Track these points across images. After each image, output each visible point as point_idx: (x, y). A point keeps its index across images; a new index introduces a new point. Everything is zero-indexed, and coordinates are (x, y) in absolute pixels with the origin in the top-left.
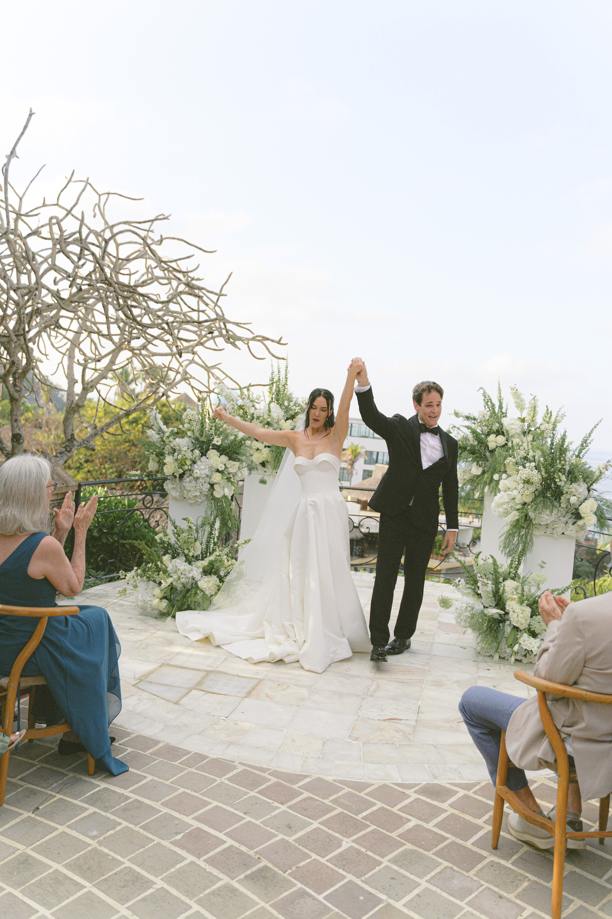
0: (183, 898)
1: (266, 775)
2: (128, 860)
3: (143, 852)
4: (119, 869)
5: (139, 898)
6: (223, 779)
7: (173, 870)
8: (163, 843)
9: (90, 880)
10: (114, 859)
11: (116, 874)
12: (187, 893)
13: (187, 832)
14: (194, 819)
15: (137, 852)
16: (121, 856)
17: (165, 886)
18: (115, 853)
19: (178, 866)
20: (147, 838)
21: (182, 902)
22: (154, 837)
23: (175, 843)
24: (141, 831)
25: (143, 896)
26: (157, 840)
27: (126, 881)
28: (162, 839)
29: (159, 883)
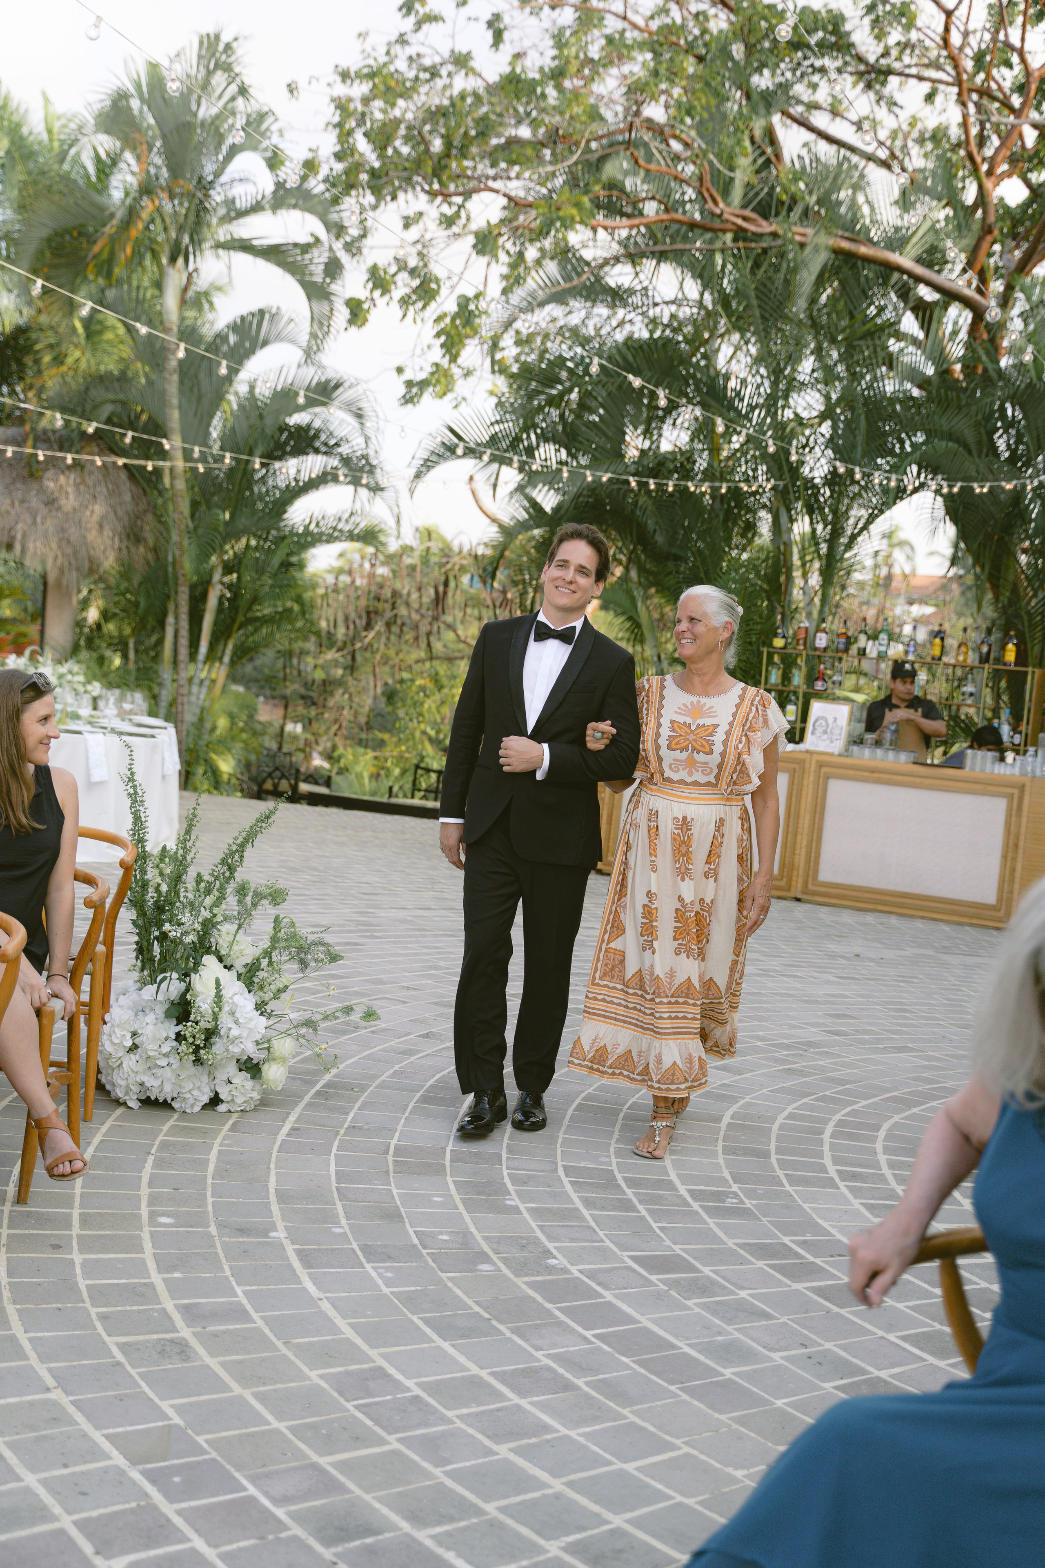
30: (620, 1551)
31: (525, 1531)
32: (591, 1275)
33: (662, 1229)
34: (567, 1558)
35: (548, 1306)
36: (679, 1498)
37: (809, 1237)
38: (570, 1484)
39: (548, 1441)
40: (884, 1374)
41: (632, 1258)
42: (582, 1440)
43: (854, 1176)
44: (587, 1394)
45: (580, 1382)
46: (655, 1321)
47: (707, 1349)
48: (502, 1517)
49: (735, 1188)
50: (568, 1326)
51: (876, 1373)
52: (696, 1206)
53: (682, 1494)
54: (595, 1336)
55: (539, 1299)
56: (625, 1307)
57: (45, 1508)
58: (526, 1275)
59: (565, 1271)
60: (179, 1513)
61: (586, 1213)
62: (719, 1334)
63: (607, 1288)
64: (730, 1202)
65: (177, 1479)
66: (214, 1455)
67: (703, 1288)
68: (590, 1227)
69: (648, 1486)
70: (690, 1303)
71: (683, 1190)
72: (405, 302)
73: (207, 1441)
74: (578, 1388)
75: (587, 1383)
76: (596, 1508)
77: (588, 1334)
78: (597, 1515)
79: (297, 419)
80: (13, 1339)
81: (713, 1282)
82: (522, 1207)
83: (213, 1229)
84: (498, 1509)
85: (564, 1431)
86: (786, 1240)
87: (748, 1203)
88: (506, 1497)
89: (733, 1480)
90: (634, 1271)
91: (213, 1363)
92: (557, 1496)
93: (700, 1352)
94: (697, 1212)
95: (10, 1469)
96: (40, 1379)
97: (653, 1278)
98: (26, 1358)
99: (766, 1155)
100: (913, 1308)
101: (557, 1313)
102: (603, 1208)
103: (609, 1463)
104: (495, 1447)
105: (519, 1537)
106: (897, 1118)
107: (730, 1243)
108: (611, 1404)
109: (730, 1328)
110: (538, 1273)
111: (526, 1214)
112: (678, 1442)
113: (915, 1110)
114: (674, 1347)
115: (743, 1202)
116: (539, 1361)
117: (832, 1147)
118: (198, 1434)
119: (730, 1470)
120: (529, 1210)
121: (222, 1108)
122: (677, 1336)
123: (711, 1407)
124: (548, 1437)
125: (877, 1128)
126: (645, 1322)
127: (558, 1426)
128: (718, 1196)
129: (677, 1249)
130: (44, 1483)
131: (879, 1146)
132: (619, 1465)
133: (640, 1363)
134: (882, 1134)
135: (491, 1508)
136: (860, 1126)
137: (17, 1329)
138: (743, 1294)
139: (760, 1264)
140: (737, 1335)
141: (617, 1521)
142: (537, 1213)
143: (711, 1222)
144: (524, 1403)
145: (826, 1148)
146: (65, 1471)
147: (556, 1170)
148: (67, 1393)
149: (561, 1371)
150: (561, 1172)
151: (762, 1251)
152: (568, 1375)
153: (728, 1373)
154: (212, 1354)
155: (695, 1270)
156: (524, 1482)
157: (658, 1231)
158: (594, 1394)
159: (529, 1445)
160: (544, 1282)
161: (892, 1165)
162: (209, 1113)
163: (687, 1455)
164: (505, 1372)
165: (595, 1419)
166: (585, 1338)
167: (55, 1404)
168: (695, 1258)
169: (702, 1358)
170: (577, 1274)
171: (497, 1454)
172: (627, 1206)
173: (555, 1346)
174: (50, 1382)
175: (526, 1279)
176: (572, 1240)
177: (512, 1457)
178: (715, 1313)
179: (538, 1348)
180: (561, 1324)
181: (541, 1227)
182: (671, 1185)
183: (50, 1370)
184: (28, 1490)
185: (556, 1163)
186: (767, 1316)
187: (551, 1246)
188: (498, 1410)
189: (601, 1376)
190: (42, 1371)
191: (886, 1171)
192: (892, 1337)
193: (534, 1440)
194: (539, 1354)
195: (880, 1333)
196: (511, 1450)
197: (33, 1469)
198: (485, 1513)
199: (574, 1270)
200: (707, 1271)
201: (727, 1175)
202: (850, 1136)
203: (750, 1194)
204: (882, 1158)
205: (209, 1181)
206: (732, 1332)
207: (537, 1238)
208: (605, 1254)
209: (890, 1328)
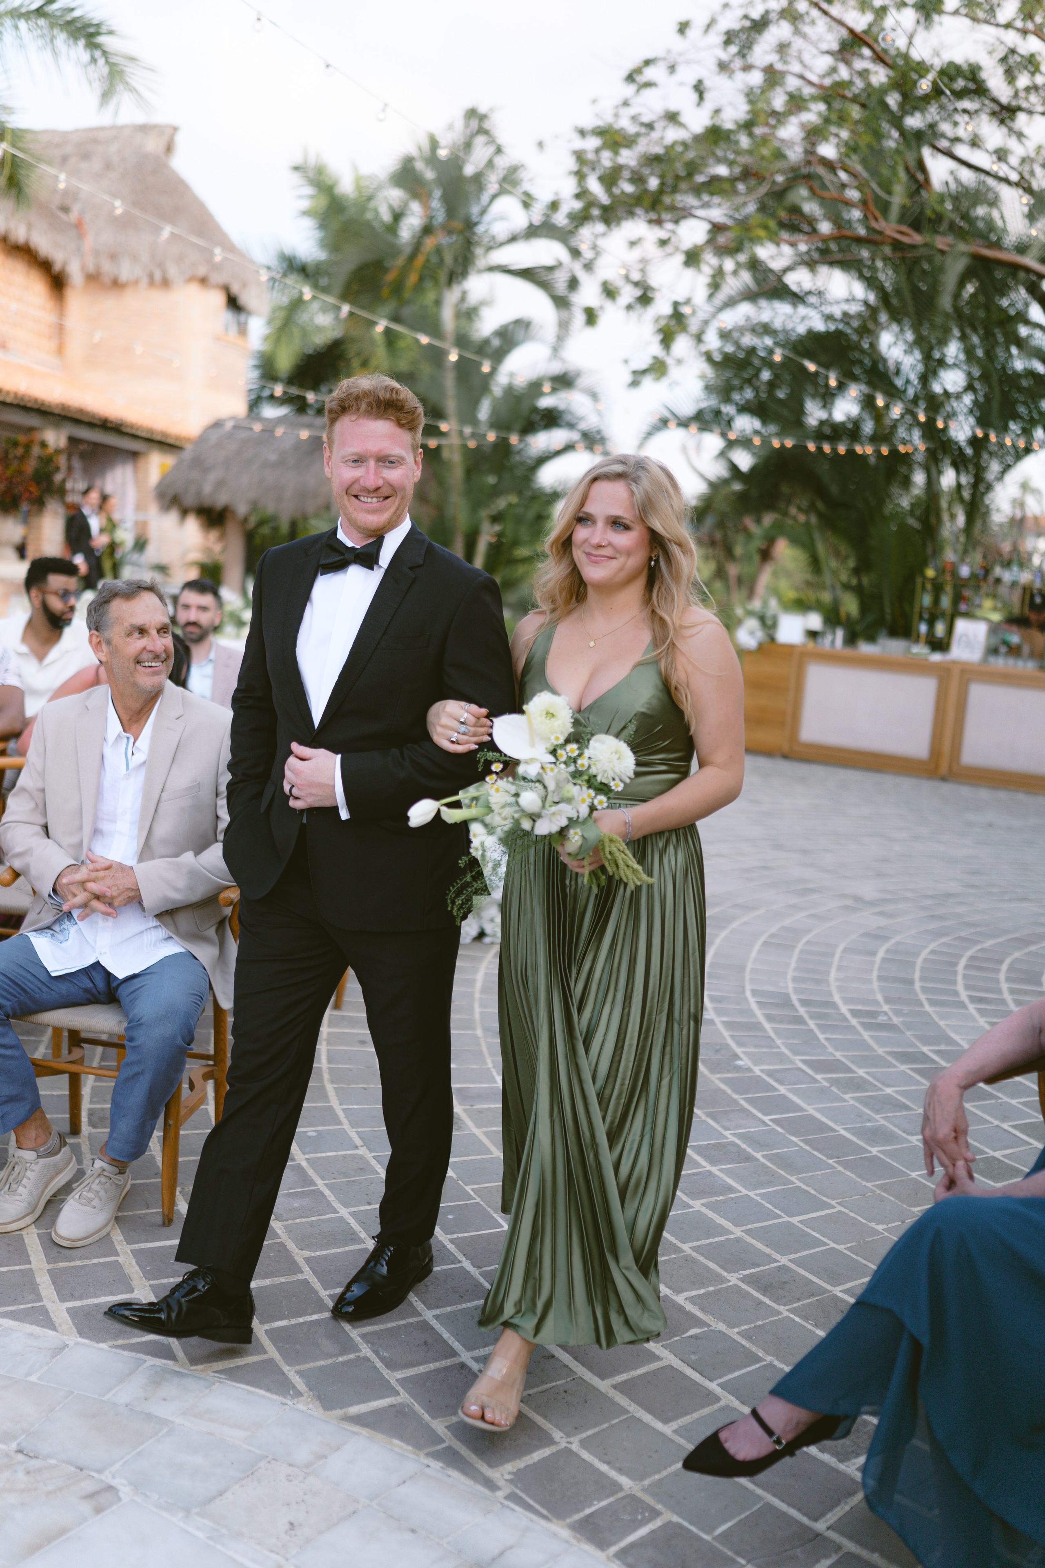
0: (701, 1258)
1: (450, 1440)
2: (781, 1313)
3: (758, 1319)
4: (795, 1305)
5: (762, 1268)
6: (563, 1445)
7: (711, 1289)
8: (722, 1327)
9: (836, 1296)
10: (806, 1318)
11: (799, 1300)
12: (694, 1261)
13: (678, 1338)
14: (659, 1358)
15: (767, 1321)
16: (794, 1320)
17: (725, 1274)
18: (803, 1327)
19: (702, 1291)
20: (749, 1338)
21: (702, 1255)
22: (738, 1338)
23: (700, 1323)
24: (761, 1354)
25: (757, 1270)
26: (733, 1333)
27: (783, 1289)
28: (724, 1334)
29: (733, 1279)
30: (785, 1283)
31: (711, 1265)
32: (770, 1073)
33: (827, 1039)
34: (744, 1286)
35: (735, 1096)
36: (832, 1245)
37: (943, 1047)
38: (748, 1232)
39: (732, 1199)
40: (998, 1154)
41: (804, 1061)
42: (758, 1198)
43: (981, 1000)
44: (763, 1165)
45: (758, 1155)
46: (819, 1110)
47: (858, 1132)
48: (694, 1254)
49: (886, 1008)
50: (751, 1113)
51: (992, 1153)
52: (854, 1022)
53: (834, 1242)
54: (771, 1120)
55: (729, 1091)
56: (795, 1099)
57: (354, 1233)
58: (719, 1072)
59: (749, 1070)
60: (452, 1241)
61: (767, 1026)
62: (869, 1121)
63: (781, 1083)
64: (881, 1019)
65: (450, 1217)
66: (478, 1200)
67: (857, 1085)
68: (769, 1037)
69: (810, 1234)
70: (846, 1097)
71: (844, 1009)
72: (629, 307)
73: (473, 1190)
74: (757, 1160)
75: (764, 1156)
76: (767, 1250)
77: (766, 1119)
78: (769, 1256)
79: (545, 402)
80: (331, 1109)
81: (865, 1081)
82: (717, 1020)
83: (479, 1032)
84: (691, 1248)
85: (745, 1192)
86: (925, 1049)
87: (896, 1020)
88: (698, 1240)
89: (876, 1232)
90: (803, 1071)
91: (478, 1132)
92: (738, 1240)
93: (853, 1134)
94: (854, 1027)
95: (329, 1204)
96: (351, 1139)
97: (819, 1077)
98: (340, 1123)
99: (911, 982)
100: (1023, 1104)
101: (742, 1102)
102: (781, 1022)
103: (780, 1217)
104: (691, 1202)
105: (708, 1269)
106: (1017, 955)
107: (880, 1051)
108: (782, 1172)
109: (877, 1117)
110: (728, 1072)
111: (720, 1027)
112: (833, 1203)
113: (1033, 948)
114: (833, 1130)
115: (890, 1019)
116: (727, 1138)
117: (965, 977)
118: (466, 1185)
119: (873, 1225)
120: (724, 1023)
121: (487, 940)
122: (835, 1122)
123: (860, 1176)
124: (732, 1196)
125: (1001, 962)
126: (811, 1110)
127: (740, 1188)
128: (873, 1014)
129: (838, 1055)
130: (353, 1214)
131: (1002, 976)
132: (787, 1219)
133: (806, 1142)
134: (1005, 967)
135: (686, 1247)
136: (987, 960)
137: (334, 1102)
138: (889, 1090)
139: (904, 1067)
140: (883, 1122)
141: (784, 1260)
142: (729, 1025)
143: (866, 1035)
144: (714, 1170)
145: (960, 978)
146: (369, 1207)
147: (743, 992)
148: (371, 1150)
149: (744, 1146)
150: (748, 994)
151: (905, 1057)
152: (749, 1150)
153: (874, 1151)
154: (478, 1126)
155: (850, 1071)
156: (712, 1229)
157: (823, 1041)
158: (769, 1164)
159: (717, 1201)
160: (733, 1078)
161: (1012, 991)
162: (477, 944)
163: (840, 1212)
164: (700, 1146)
165: (769, 1184)
166: (764, 1122)
167: (361, 1157)
168: (853, 1062)
169: (854, 1139)
170: (758, 1073)
171: (693, 1207)
172: (799, 1020)
173: (740, 1127)
174: (358, 1141)
175: (718, 1076)
176: (756, 1046)
177: (704, 1210)
178: (866, 1105)
179: (727, 1129)
180: (745, 1110)
181: (732, 1036)
182: (834, 1005)
183: (358, 1133)
184: (341, 1219)
185: (743, 987)
186: (907, 1108)
187: (739, 1051)
188: (694, 1174)
189: (775, 1151)
190: (353, 1134)
191: (1007, 996)
192: (1005, 1126)
193: (721, 1198)
194: (727, 1133)
195: (996, 1123)
196: (703, 1205)
197: (345, 1205)
198: (683, 1251)
199: (757, 1070)
200: (861, 1072)
201: (879, 997)
202: (979, 968)
203: (898, 1013)
204: (1005, 986)
205: (477, 995)
206: (880, 1120)
207: (727, 1045)
208: (781, 1058)
209: (1004, 1119)
